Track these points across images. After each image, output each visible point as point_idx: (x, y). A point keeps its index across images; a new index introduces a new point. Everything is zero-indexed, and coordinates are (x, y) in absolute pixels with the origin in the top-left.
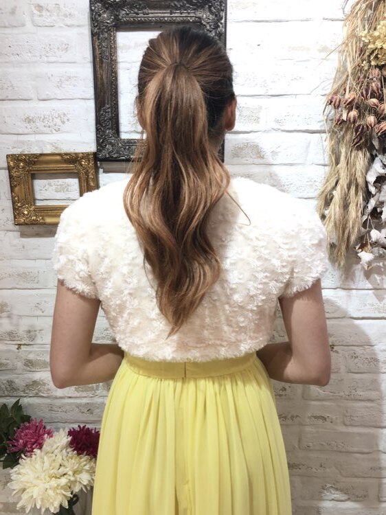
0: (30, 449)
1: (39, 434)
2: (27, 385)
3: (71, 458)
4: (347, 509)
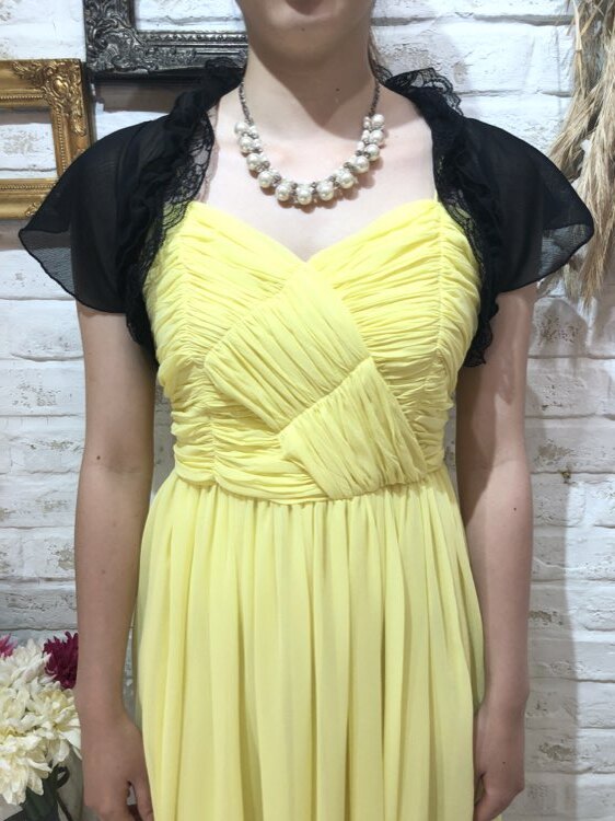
3: (49, 695)
4: (587, 788)
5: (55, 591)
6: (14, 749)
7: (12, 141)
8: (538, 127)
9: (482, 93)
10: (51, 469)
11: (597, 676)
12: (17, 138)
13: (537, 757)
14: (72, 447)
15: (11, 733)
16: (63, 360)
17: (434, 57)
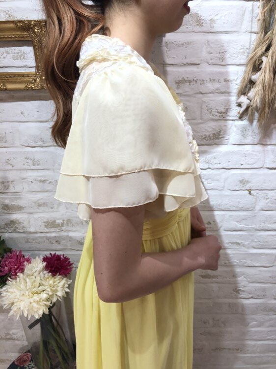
0: (14, 273)
1: (20, 261)
2: (6, 224)
3: (48, 278)
4: (250, 304)
5: (44, 237)
6: (38, 299)
7: (16, 54)
8: (245, 48)
9: (221, 32)
10: (39, 190)
11: (257, 265)
12: (18, 53)
13: (232, 293)
14: (48, 182)
15: (35, 293)
16: (42, 147)
17: (201, 16)
